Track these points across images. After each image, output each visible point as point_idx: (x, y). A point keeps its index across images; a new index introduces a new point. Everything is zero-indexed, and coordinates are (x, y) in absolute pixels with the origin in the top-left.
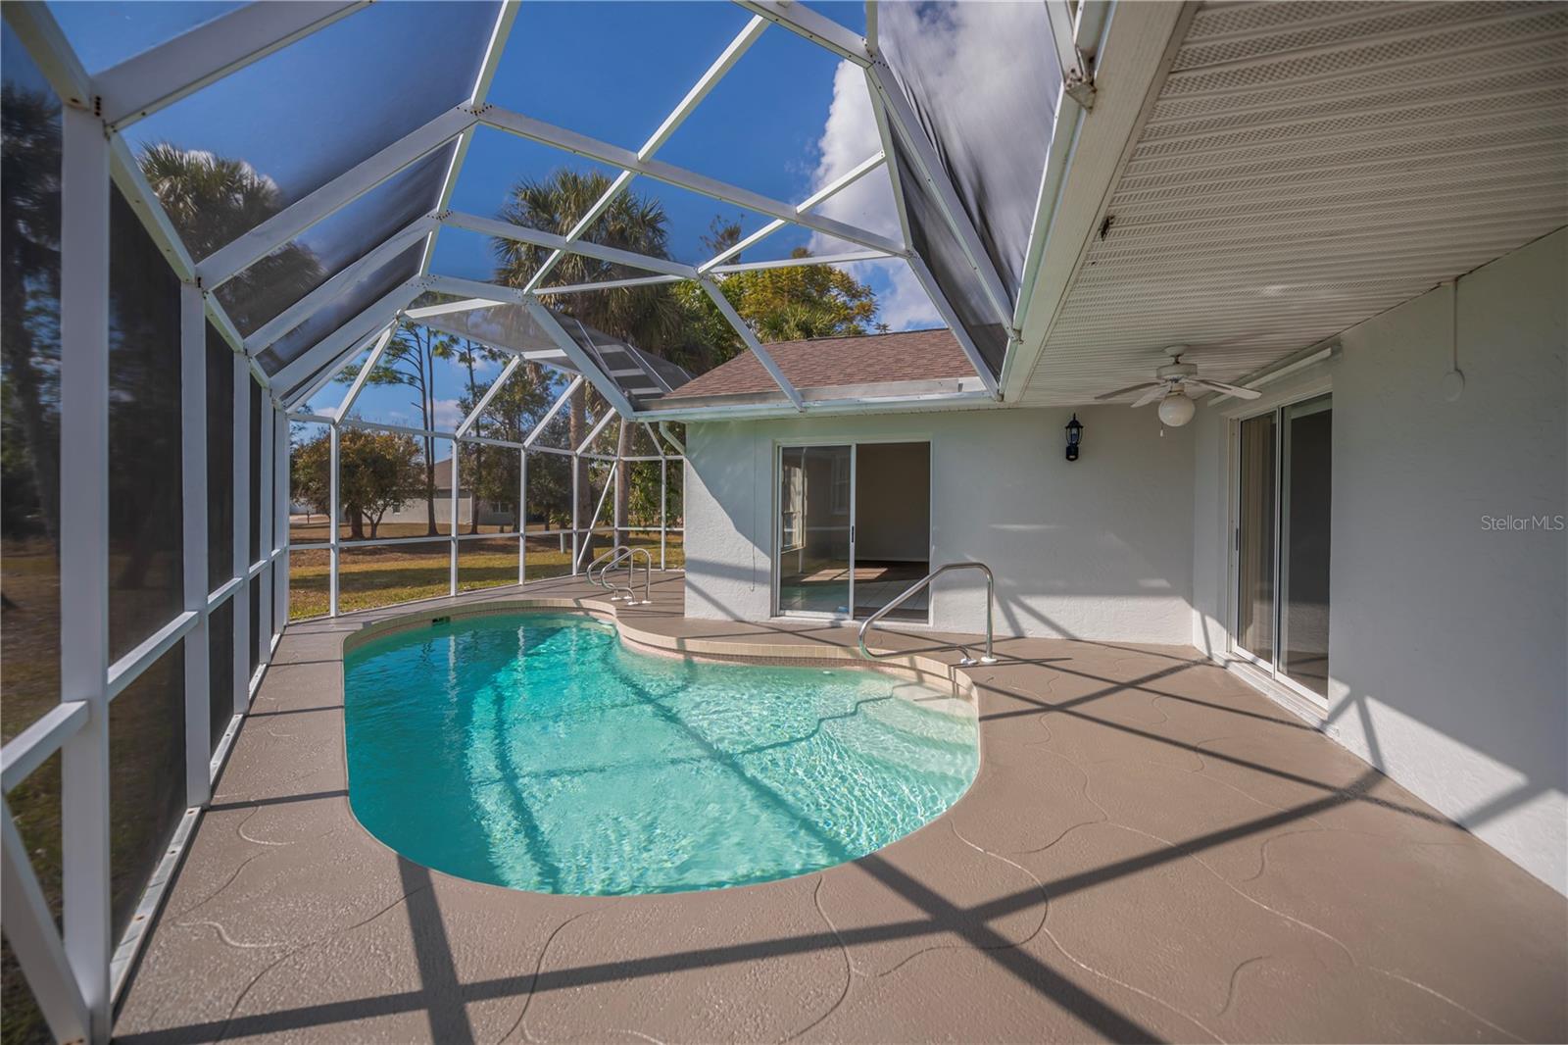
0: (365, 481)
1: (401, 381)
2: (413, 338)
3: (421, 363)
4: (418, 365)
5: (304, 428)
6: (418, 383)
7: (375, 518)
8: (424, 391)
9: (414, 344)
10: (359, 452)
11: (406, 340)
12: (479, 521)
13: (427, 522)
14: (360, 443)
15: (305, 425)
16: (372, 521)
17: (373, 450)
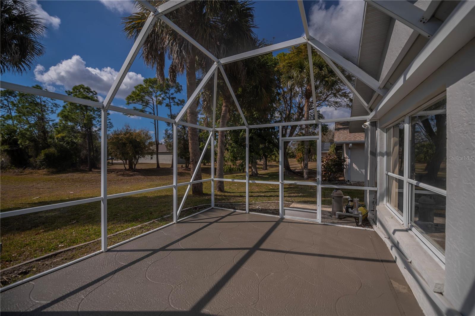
2: (151, 99)
3: (154, 108)
4: (153, 109)
5: (110, 130)
7: (135, 162)
9: (151, 102)
11: (149, 100)
14: (128, 135)
15: (110, 129)
17: (132, 138)
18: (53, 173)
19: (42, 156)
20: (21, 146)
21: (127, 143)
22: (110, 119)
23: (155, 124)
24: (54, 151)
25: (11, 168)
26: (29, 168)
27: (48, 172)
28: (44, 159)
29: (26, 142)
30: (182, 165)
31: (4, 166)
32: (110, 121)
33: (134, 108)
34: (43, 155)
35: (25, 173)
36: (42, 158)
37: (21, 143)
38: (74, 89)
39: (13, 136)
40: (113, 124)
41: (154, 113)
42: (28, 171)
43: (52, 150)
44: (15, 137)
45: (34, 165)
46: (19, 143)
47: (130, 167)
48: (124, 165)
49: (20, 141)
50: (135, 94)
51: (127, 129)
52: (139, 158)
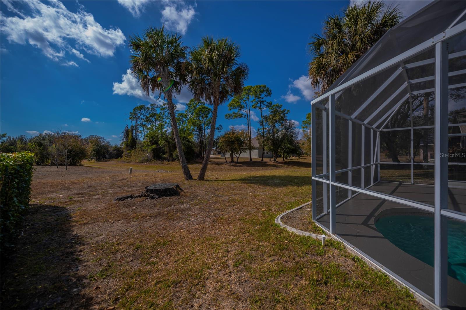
0: (237, 145)
1: (242, 117)
6: (247, 117)
7: (238, 156)
8: (248, 119)
10: (235, 137)
12: (264, 157)
13: (249, 157)
16: (237, 157)
20: (160, 145)
21: (235, 141)
29: (163, 142)
30: (270, 159)
33: (233, 112)
35: (165, 164)
44: (156, 139)
45: (168, 158)
46: (159, 143)
47: (232, 160)
48: (226, 158)
49: (160, 142)
50: (235, 102)
51: (233, 130)
52: (241, 152)
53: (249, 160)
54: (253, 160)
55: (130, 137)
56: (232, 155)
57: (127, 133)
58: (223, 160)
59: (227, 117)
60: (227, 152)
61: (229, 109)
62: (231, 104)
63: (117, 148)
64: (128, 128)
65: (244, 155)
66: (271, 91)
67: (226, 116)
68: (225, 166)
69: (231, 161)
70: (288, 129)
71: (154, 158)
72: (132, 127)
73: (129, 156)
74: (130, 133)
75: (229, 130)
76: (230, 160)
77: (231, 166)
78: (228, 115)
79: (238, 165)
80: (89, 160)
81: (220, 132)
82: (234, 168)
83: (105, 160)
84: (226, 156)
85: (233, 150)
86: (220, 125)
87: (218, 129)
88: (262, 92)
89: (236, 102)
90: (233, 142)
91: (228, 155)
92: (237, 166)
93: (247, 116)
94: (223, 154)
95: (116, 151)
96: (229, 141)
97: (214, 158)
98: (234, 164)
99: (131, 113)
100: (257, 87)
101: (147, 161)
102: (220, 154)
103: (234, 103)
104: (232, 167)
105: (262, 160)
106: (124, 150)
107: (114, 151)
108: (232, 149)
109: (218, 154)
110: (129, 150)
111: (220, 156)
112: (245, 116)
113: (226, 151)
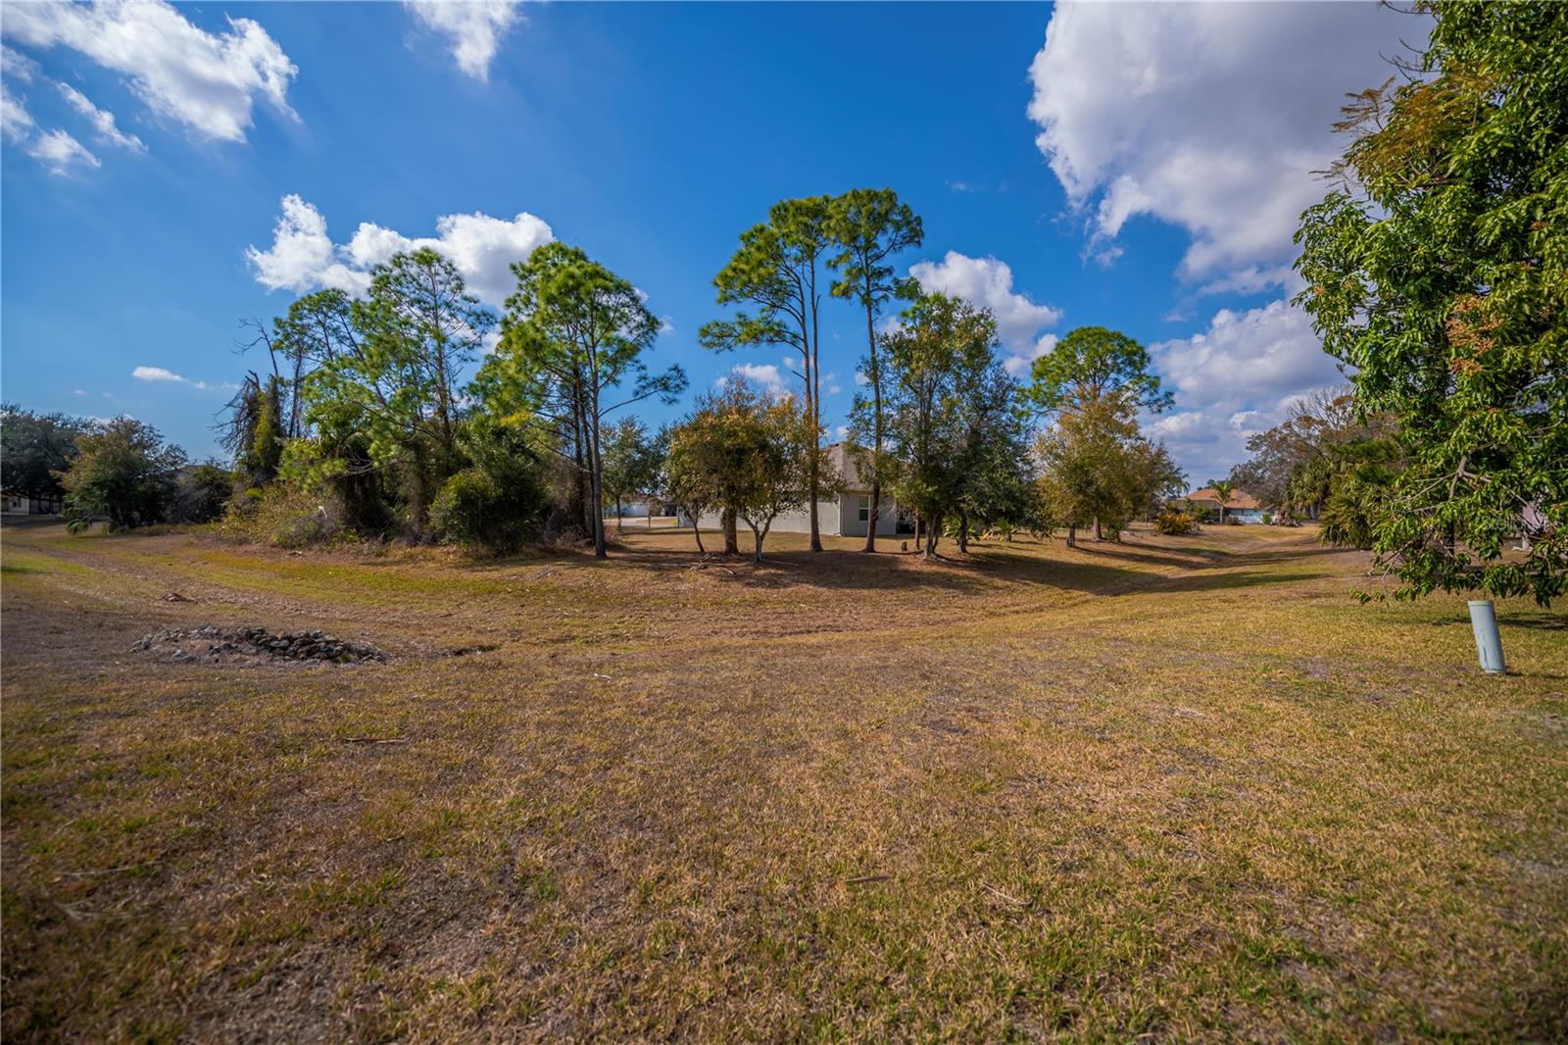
0: (760, 471)
1: (782, 338)
3: (803, 317)
6: (801, 345)
7: (761, 527)
10: (747, 429)
12: (877, 532)
13: (810, 532)
15: (677, 397)
16: (756, 530)
18: (480, 561)
19: (447, 497)
20: (376, 464)
21: (752, 450)
22: (644, 368)
23: (808, 380)
24: (483, 480)
25: (343, 539)
26: (399, 541)
27: (466, 554)
28: (456, 508)
29: (390, 450)
30: (905, 544)
31: (324, 530)
32: (643, 372)
33: (740, 316)
34: (453, 495)
35: (391, 559)
36: (450, 505)
37: (377, 454)
38: (536, 261)
39: (354, 431)
40: (686, 374)
41: (805, 335)
42: (399, 549)
43: (479, 476)
44: (357, 434)
45: (416, 529)
46: (370, 452)
47: (732, 547)
48: (697, 532)
49: (373, 445)
50: (747, 263)
51: (739, 394)
52: (777, 510)
53: (807, 547)
54: (826, 546)
55: (263, 425)
56: (729, 521)
57: (251, 407)
58: (685, 543)
59: (708, 339)
60: (705, 506)
61: (718, 296)
62: (730, 273)
63: (214, 479)
64: (256, 385)
65: (790, 525)
66: (919, 221)
67: (704, 333)
68: (697, 581)
69: (724, 547)
70: (986, 409)
71: (350, 523)
72: (277, 381)
73: (249, 513)
74: (265, 411)
75: (719, 393)
76: (717, 544)
77: (725, 579)
78: (716, 330)
79: (762, 572)
80: (76, 530)
81: (672, 401)
82: (748, 593)
83: (156, 527)
84: (701, 525)
85: (738, 500)
86: (676, 368)
87: (666, 388)
88: (879, 221)
89: (754, 263)
90: (739, 456)
91: (710, 520)
92: (760, 582)
93: (805, 341)
94: (687, 513)
95: (205, 491)
96: (718, 448)
97: (647, 532)
98: (741, 566)
99: (279, 322)
100: (856, 195)
101: (318, 537)
102: (674, 515)
103: (743, 266)
104: (735, 586)
105: (870, 548)
106: (236, 486)
107: (198, 488)
108: (731, 488)
109: (667, 514)
110: (256, 485)
111: (670, 522)
112: (795, 336)
113: (703, 501)
